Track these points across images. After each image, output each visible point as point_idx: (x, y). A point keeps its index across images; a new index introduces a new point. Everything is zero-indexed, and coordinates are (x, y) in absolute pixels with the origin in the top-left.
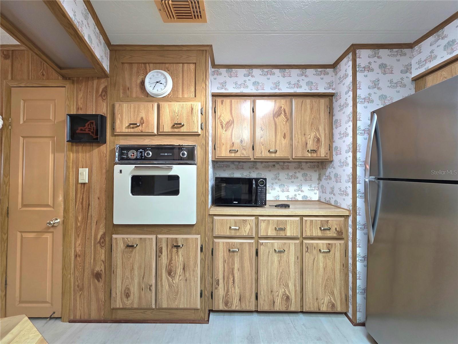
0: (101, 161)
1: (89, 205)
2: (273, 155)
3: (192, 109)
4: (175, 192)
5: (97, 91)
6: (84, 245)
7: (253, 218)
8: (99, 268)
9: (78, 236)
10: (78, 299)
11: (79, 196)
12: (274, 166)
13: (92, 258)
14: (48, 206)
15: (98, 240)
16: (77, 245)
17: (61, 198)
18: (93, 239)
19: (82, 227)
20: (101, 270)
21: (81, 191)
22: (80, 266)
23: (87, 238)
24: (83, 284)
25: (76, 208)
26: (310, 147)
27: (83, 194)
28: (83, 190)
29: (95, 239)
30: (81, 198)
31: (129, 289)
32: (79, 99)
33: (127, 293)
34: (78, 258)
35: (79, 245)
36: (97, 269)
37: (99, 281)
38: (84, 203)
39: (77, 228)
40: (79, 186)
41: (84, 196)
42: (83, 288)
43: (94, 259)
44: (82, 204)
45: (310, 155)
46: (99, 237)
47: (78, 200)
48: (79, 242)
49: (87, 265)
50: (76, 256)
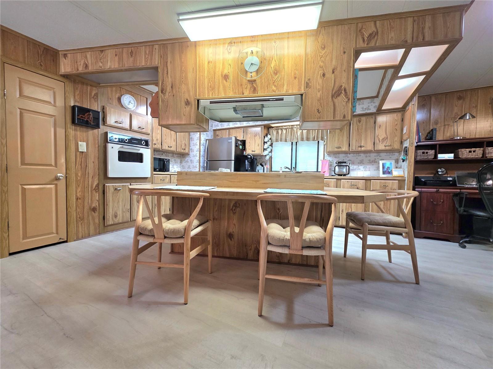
0: (94, 139)
1: (86, 166)
2: (170, 149)
3: (147, 122)
4: (141, 161)
5: (90, 94)
6: (83, 192)
7: (169, 176)
8: (95, 204)
9: (79, 186)
10: (80, 226)
11: (78, 159)
12: (162, 154)
13: (90, 199)
14: (51, 165)
15: (94, 188)
16: (78, 192)
17: (63, 160)
18: (90, 187)
19: (82, 180)
20: (96, 206)
21: (80, 157)
22: (81, 205)
23: (85, 187)
24: (83, 216)
25: (76, 168)
26: (183, 147)
27: (82, 159)
28: (81, 156)
29: (92, 187)
30: (80, 161)
31: (116, 213)
32: (76, 95)
33: (116, 215)
34: (79, 200)
35: (80, 192)
36: (94, 205)
37: (95, 212)
38: (83, 165)
39: (77, 181)
40: (78, 153)
41: (83, 160)
42: (84, 218)
43: (91, 200)
44: (81, 165)
45: (183, 151)
46: (94, 186)
47: (78, 162)
48: (80, 190)
49: (86, 204)
50: (77, 199)
